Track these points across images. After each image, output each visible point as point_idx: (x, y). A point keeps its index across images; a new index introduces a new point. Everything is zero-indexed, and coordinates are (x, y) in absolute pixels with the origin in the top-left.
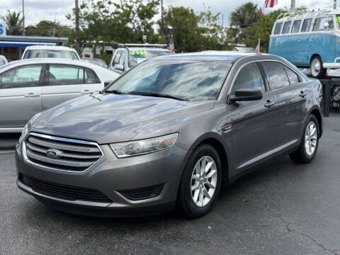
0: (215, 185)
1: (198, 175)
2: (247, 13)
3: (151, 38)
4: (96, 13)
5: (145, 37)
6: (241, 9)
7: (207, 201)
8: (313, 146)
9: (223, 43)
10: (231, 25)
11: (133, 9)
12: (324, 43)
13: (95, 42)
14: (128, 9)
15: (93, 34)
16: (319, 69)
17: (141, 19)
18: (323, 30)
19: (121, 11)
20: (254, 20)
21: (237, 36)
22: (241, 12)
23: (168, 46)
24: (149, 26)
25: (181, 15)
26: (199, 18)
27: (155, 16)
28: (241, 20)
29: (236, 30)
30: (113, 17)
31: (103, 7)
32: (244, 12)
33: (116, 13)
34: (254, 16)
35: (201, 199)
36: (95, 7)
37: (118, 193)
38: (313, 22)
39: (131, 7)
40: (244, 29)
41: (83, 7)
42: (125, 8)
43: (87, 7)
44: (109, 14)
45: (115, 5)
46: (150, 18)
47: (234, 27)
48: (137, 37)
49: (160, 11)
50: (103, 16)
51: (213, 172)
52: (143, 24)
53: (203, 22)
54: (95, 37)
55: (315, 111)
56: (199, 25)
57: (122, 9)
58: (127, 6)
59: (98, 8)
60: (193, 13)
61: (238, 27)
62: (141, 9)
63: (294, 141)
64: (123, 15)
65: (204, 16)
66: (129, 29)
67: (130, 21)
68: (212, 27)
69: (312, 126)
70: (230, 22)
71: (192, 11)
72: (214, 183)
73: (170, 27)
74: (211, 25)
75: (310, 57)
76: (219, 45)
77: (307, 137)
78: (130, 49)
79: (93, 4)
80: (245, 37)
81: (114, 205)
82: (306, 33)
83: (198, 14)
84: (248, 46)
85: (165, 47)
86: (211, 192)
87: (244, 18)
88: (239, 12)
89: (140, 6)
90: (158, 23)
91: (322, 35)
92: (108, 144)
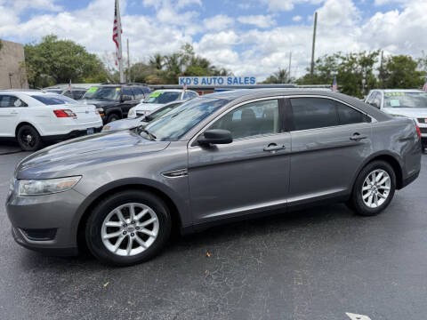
0: (154, 235)
4: (327, 65)
7: (141, 250)
11: (356, 60)
14: (353, 60)
17: (363, 67)
24: (369, 72)
25: (399, 62)
26: (416, 64)
30: (340, 67)
31: (332, 60)
33: (343, 64)
36: (327, 61)
37: (20, 230)
41: (318, 61)
42: (350, 59)
43: (321, 62)
44: (337, 65)
45: (342, 58)
46: (371, 66)
49: (380, 60)
53: (421, 66)
56: (418, 69)
57: (348, 60)
58: (352, 58)
59: (329, 61)
62: (362, 59)
63: (341, 190)
64: (348, 65)
65: (422, 62)
66: (353, 74)
71: (410, 58)
79: (326, 58)
83: (415, 60)
89: (363, 57)
90: (378, 69)
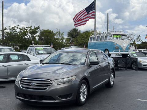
0: (86, 94)
1: (81, 90)
2: (74, 32)
3: (35, 43)
4: (11, 32)
5: (33, 42)
6: (72, 31)
7: (84, 99)
8: (113, 81)
9: (65, 44)
10: (68, 37)
11: (28, 31)
12: (109, 45)
13: (11, 44)
14: (26, 30)
15: (10, 41)
16: (108, 54)
17: (31, 34)
18: (109, 40)
19: (22, 31)
20: (77, 35)
21: (71, 41)
22: (72, 32)
23: (50, 46)
25: (48, 33)
27: (37, 33)
28: (72, 35)
29: (70, 39)
30: (19, 34)
31: (14, 29)
32: (73, 32)
33: (20, 32)
34: (77, 33)
35: (83, 99)
36: (10, 29)
37: (58, 97)
38: (105, 37)
39: (27, 30)
40: (73, 39)
41: (5, 29)
42: (24, 30)
43: (7, 30)
44: (17, 33)
45: (20, 29)
46: (35, 34)
47: (69, 38)
48: (30, 42)
49: (39, 31)
50: (14, 33)
51: (86, 89)
52: (32, 36)
53: (57, 36)
54: (11, 42)
55: (113, 69)
56: (55, 37)
57: (23, 30)
58: (25, 29)
59: (12, 30)
60: (53, 32)
61: (71, 38)
62: (31, 30)
63: (107, 79)
64: (23, 33)
65: (57, 33)
66: (26, 38)
67: (26, 35)
68: (61, 38)
69: (112, 74)
70: (68, 36)
71: (52, 31)
72: (86, 93)
73: (43, 38)
74: (60, 37)
75: (104, 50)
76: (64, 45)
77: (111, 78)
78: (36, 47)
79: (10, 28)
80: (74, 42)
81: (56, 101)
82: (102, 41)
83: (55, 33)
84: (75, 45)
85: (49, 47)
86: (85, 96)
87: (73, 34)
88: (71, 32)
89: (31, 29)
90: (38, 36)
91: (108, 42)
92: (54, 80)
